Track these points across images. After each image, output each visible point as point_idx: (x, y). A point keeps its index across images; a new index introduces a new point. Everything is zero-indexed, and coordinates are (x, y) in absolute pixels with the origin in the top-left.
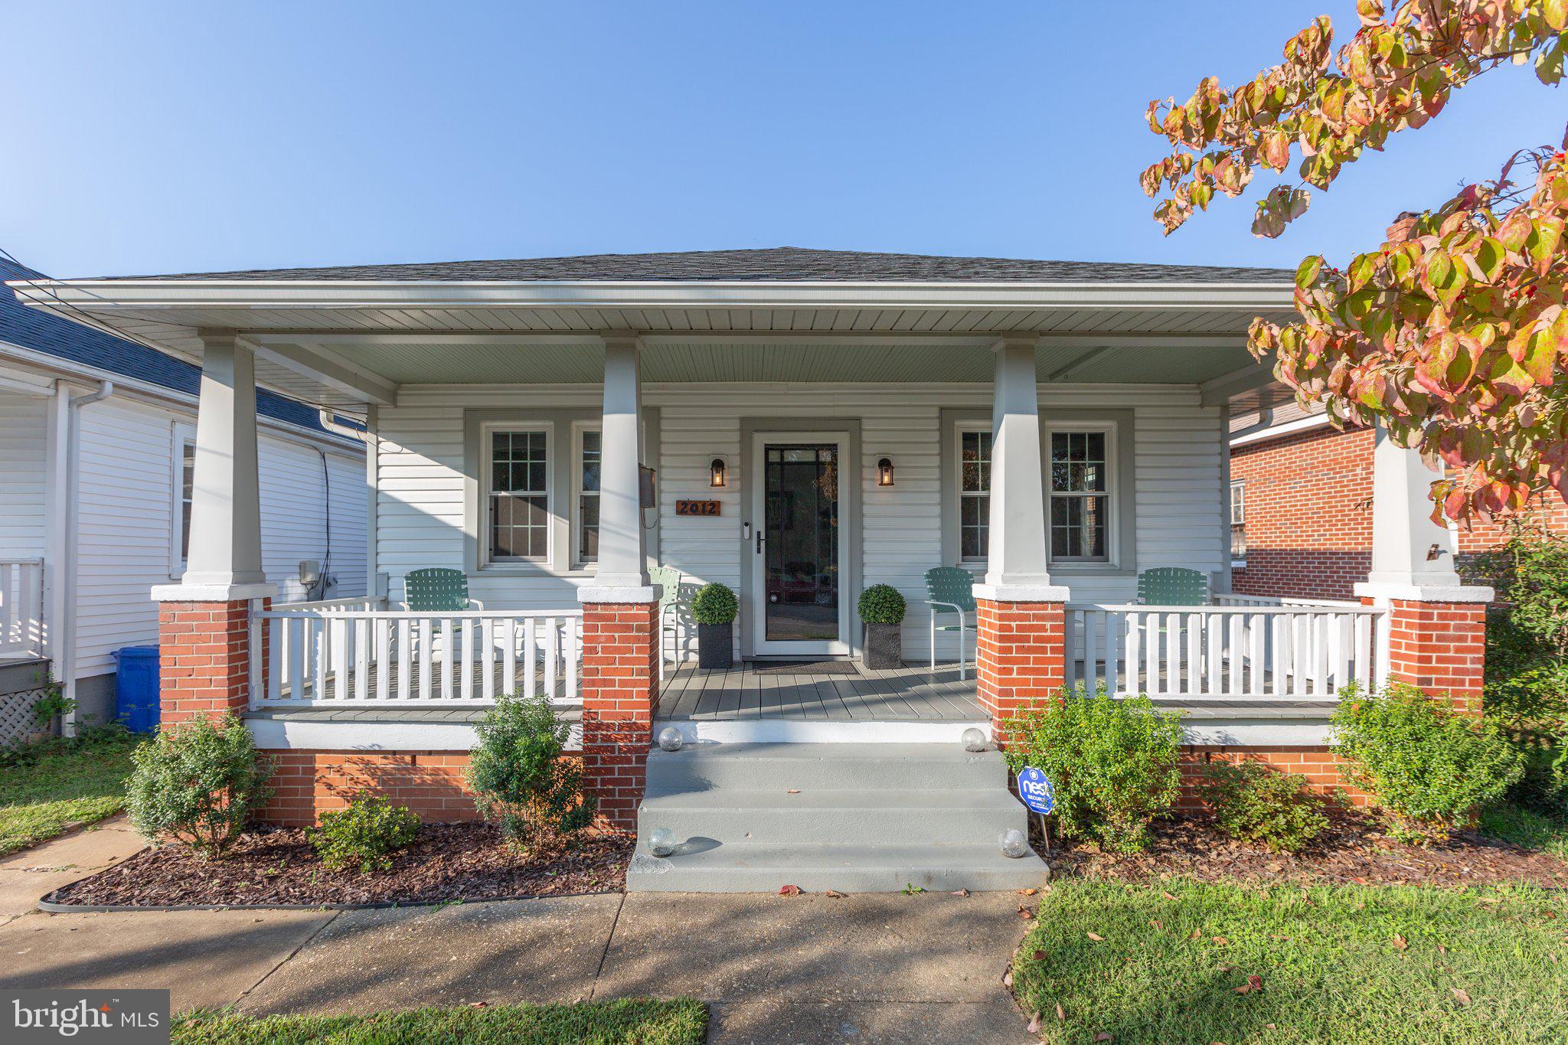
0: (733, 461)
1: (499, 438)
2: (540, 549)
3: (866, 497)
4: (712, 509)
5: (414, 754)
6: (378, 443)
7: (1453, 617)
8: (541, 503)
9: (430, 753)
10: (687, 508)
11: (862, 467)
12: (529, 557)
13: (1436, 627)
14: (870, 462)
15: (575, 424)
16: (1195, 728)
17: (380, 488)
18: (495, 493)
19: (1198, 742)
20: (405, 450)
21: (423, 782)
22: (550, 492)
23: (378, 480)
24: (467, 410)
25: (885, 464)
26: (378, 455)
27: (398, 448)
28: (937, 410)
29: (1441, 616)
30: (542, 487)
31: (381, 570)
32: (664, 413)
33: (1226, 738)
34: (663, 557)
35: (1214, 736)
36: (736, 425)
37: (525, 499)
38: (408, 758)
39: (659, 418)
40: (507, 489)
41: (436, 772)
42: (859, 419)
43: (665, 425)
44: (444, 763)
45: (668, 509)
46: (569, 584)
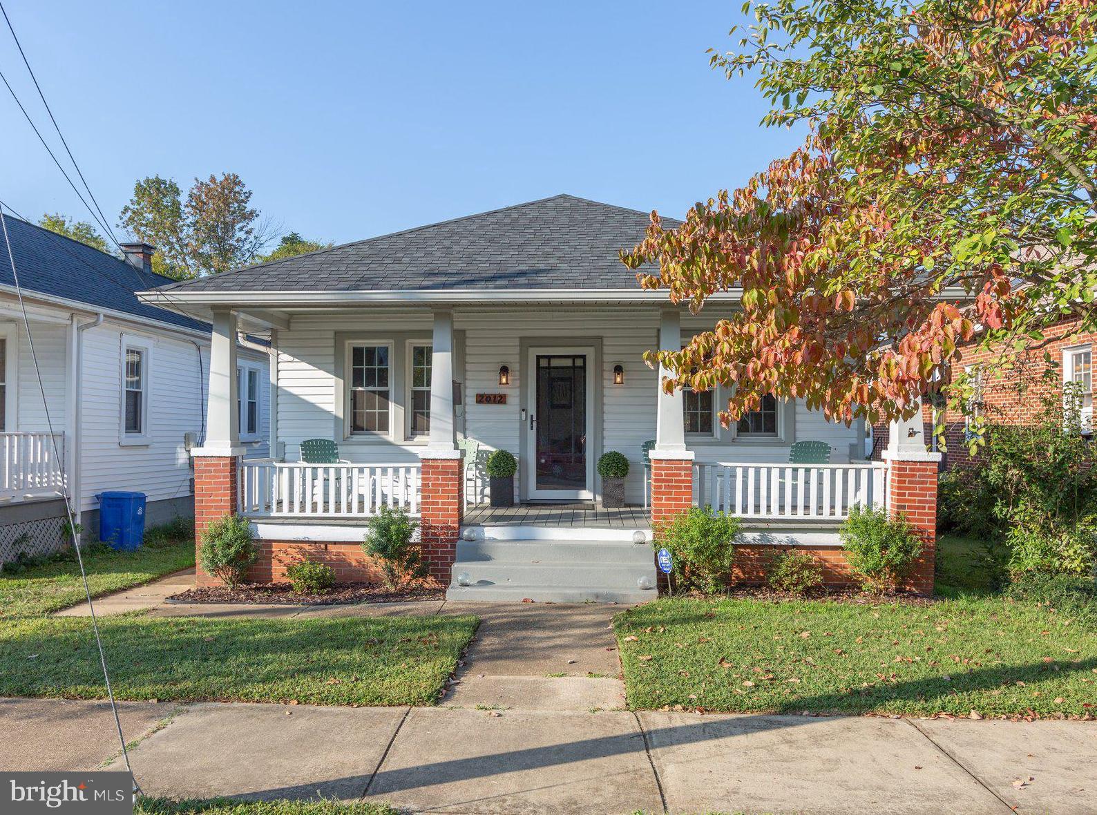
0: (515, 367)
1: (357, 352)
2: (384, 426)
3: (606, 392)
4: (500, 399)
5: (326, 543)
6: (278, 355)
7: (919, 470)
8: (385, 395)
9: (335, 543)
10: (483, 399)
11: (603, 371)
12: (377, 432)
13: (907, 476)
14: (608, 367)
15: (408, 341)
16: (773, 535)
17: (279, 385)
18: (354, 389)
19: (775, 543)
20: (296, 360)
21: (332, 559)
22: (391, 388)
23: (278, 379)
24: (336, 333)
25: (618, 369)
26: (278, 363)
27: (291, 358)
28: (655, 331)
29: (911, 470)
30: (386, 385)
31: (280, 440)
32: (468, 334)
33: (792, 541)
34: (467, 432)
35: (785, 540)
36: (517, 342)
37: (374, 392)
38: (323, 546)
39: (465, 338)
40: (362, 386)
41: (338, 554)
42: (601, 338)
43: (468, 342)
44: (343, 549)
45: (470, 400)
46: (404, 450)
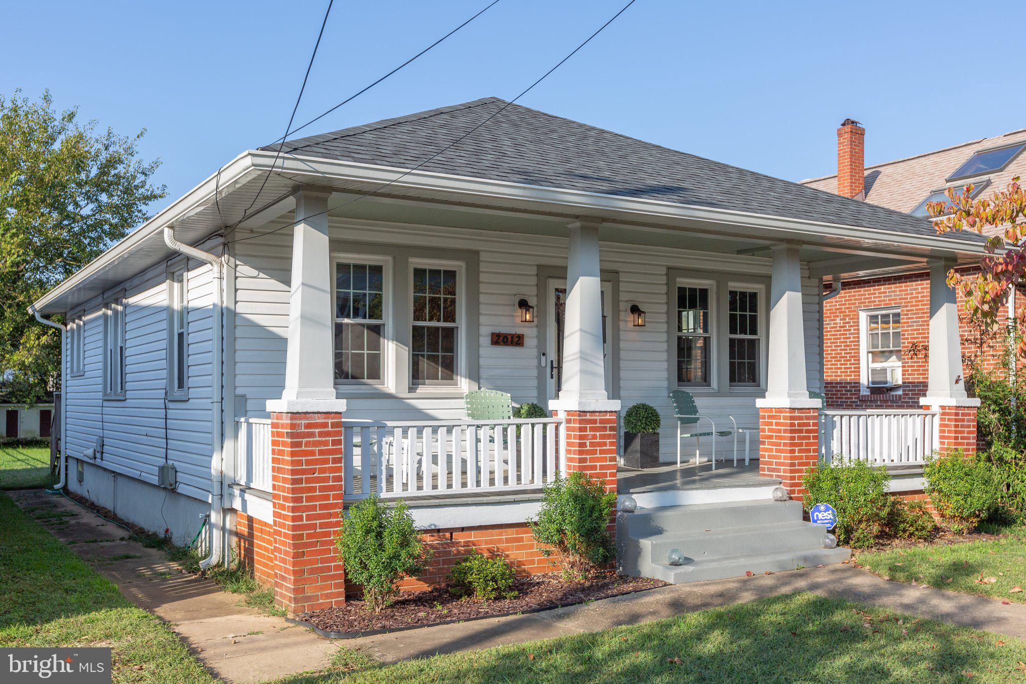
0: (532, 301)
1: (343, 269)
2: (375, 373)
3: (623, 335)
4: (516, 340)
5: (452, 531)
6: (236, 266)
7: (966, 414)
8: (377, 330)
9: (463, 529)
10: (499, 339)
11: (619, 311)
12: (366, 380)
13: (960, 420)
14: (625, 306)
15: (409, 260)
17: (238, 310)
18: (339, 320)
20: (262, 275)
21: (459, 552)
22: (388, 319)
23: (236, 302)
25: (635, 310)
26: (236, 278)
27: (255, 273)
28: (665, 269)
29: (962, 414)
30: (380, 317)
31: (239, 391)
32: (483, 257)
34: (481, 381)
36: (534, 271)
37: (363, 325)
38: (448, 535)
39: (479, 262)
40: (348, 316)
41: (467, 544)
42: (617, 272)
43: (483, 267)
44: (473, 537)
45: (485, 341)
46: (408, 405)
